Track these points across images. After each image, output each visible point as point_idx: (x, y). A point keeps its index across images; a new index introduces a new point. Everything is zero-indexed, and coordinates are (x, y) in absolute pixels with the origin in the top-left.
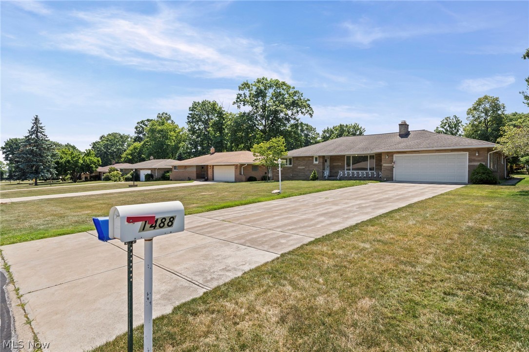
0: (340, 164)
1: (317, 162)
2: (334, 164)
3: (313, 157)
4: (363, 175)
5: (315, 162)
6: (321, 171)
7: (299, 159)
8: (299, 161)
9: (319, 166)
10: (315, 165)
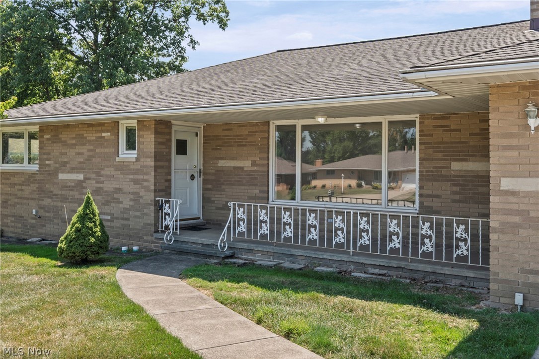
0: (246, 164)
1: (132, 155)
2: (221, 163)
3: (115, 124)
4: (357, 233)
5: (126, 155)
6: (149, 197)
7: (64, 136)
8: (65, 144)
9: (137, 172)
10: (124, 168)
